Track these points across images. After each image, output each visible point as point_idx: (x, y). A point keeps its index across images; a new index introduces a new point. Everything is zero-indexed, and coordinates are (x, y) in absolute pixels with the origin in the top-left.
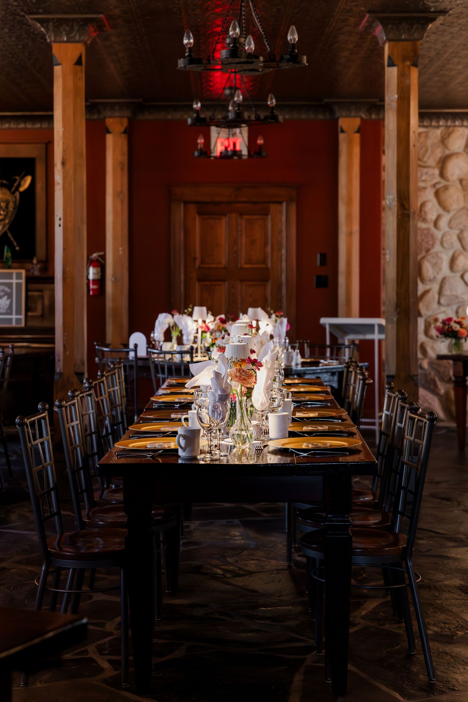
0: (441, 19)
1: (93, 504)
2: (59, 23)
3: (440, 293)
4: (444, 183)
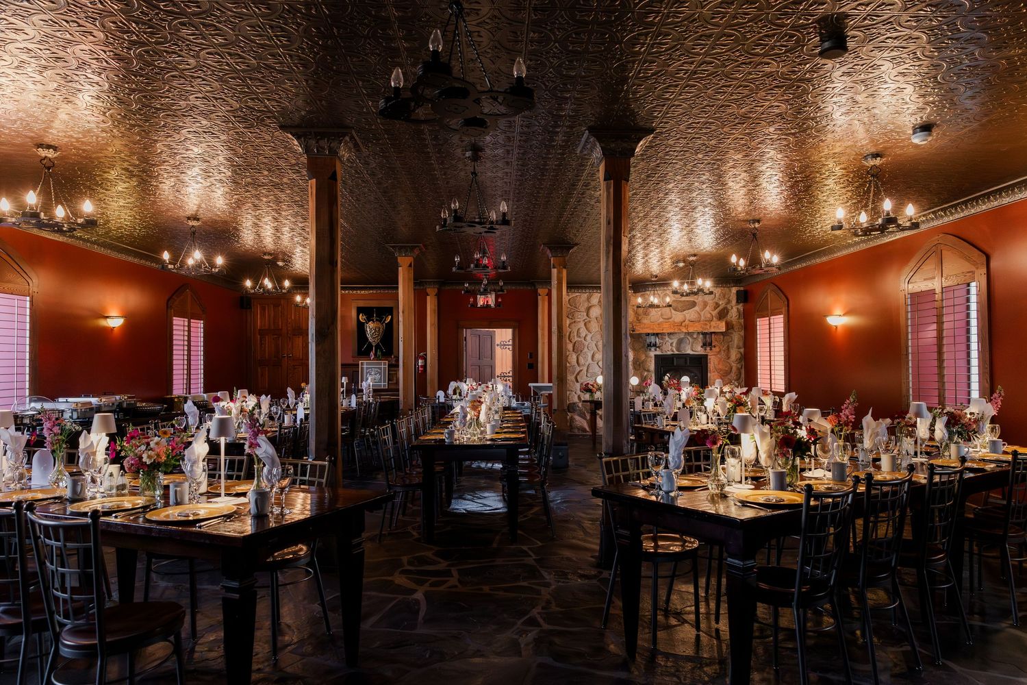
0: (576, 248)
1: (412, 465)
2: (401, 248)
3: (587, 371)
4: (588, 319)
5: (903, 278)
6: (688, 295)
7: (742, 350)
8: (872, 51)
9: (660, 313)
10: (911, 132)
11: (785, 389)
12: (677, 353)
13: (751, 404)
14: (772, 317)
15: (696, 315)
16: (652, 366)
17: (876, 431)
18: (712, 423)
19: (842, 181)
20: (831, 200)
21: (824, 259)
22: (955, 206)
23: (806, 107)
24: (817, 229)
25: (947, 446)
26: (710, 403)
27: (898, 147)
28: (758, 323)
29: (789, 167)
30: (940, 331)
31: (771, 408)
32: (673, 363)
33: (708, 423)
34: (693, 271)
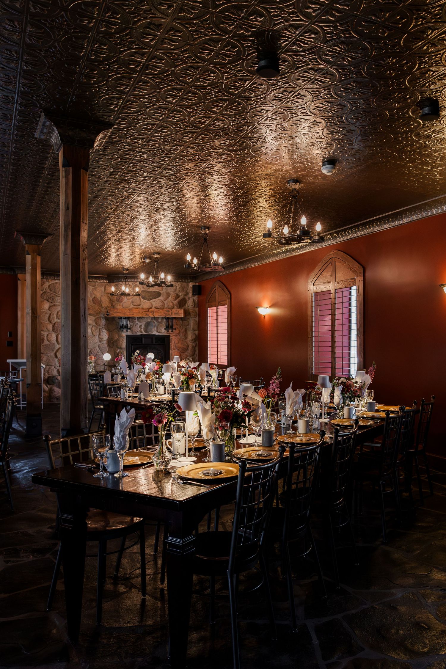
5: (310, 281)
6: (153, 286)
7: (197, 332)
8: (298, 79)
9: (131, 300)
10: (321, 164)
11: (228, 363)
12: (145, 333)
13: (201, 377)
14: (219, 307)
15: (161, 303)
16: (124, 345)
17: (295, 401)
18: (168, 393)
19: (271, 201)
20: (263, 216)
21: (257, 264)
22: (344, 231)
23: (245, 126)
24: (252, 239)
25: (342, 408)
26: (167, 377)
27: (311, 176)
28: (209, 311)
29: (232, 182)
30: (333, 320)
31: (216, 379)
32: (142, 342)
33: (165, 393)
34: (157, 266)
